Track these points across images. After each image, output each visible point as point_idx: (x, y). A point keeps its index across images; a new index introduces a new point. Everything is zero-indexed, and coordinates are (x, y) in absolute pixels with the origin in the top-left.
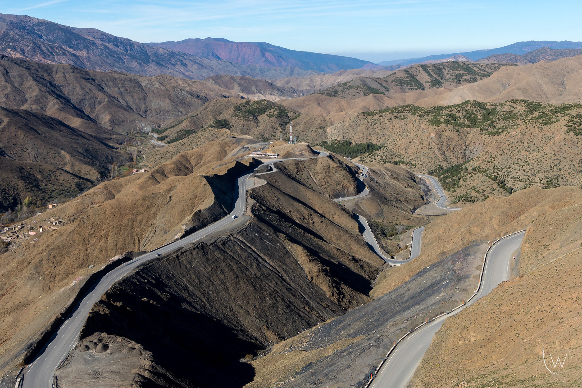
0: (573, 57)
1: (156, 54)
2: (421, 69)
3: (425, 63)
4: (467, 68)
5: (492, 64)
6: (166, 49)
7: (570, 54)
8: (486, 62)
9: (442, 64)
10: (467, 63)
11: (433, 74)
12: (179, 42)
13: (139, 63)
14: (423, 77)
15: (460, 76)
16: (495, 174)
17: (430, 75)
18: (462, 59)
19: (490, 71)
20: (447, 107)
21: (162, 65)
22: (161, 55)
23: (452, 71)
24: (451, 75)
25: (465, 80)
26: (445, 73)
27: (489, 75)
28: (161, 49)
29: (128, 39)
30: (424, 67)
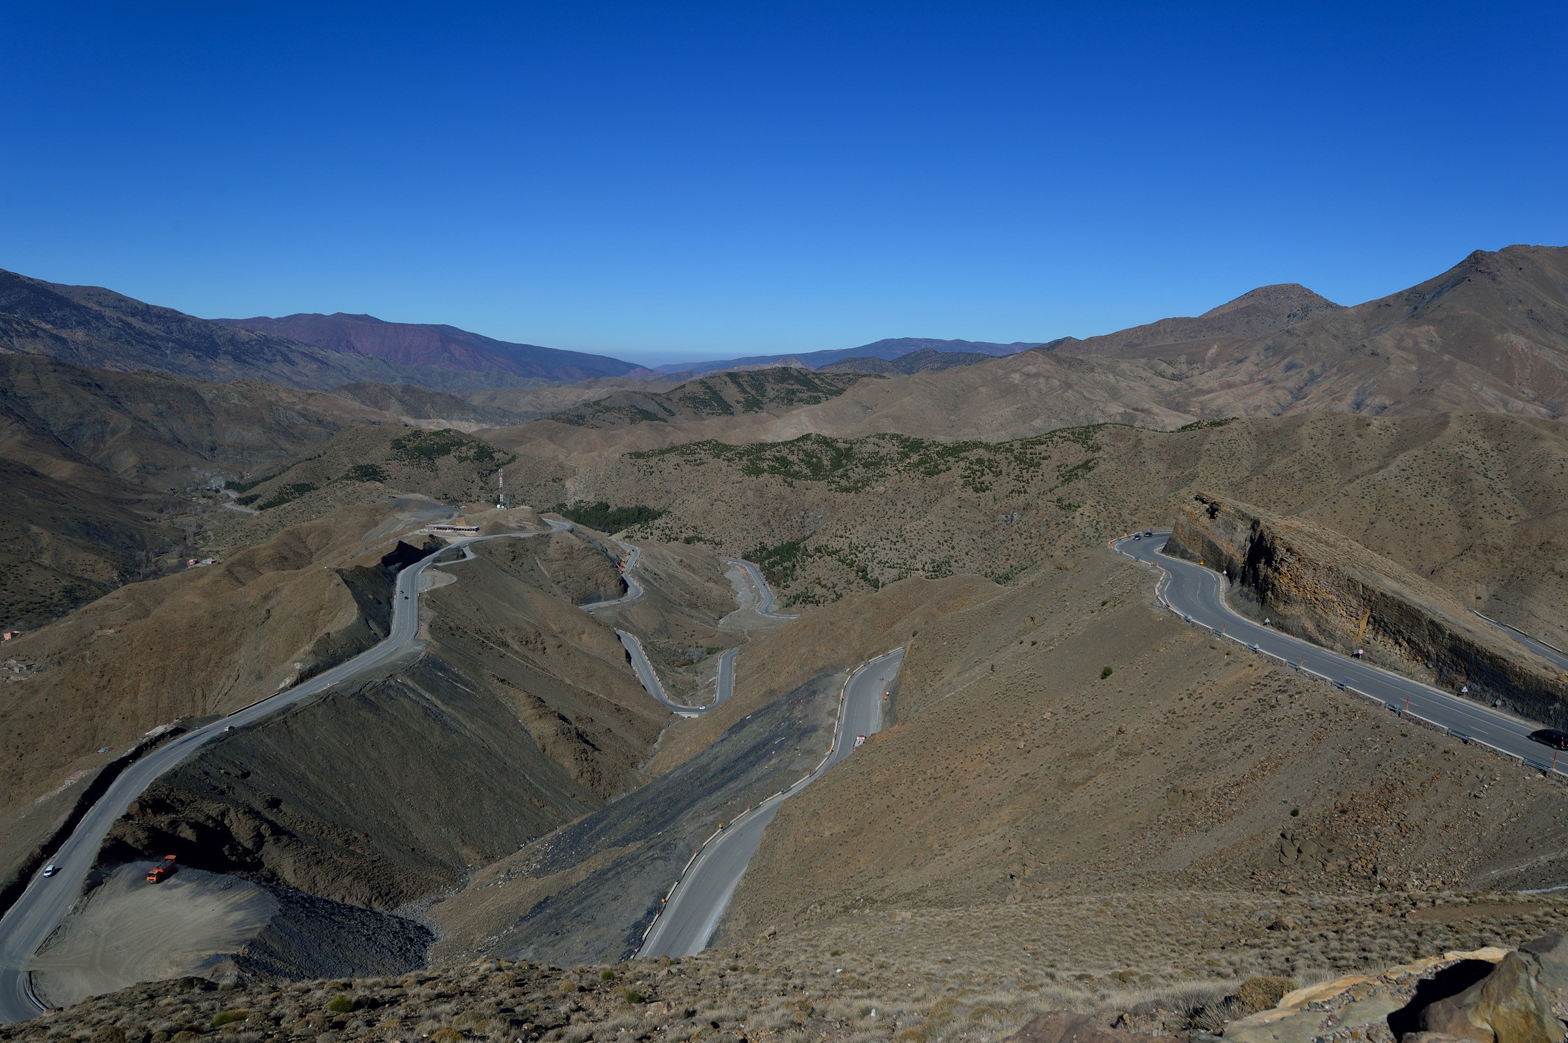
0: (971, 367)
1: (232, 340)
2: (727, 379)
3: (735, 369)
4: (804, 379)
5: (844, 374)
6: (252, 332)
7: (965, 361)
8: (834, 370)
9: (763, 373)
10: (804, 372)
11: (748, 389)
12: (279, 320)
13: (198, 357)
14: (731, 393)
15: (793, 392)
16: (852, 556)
17: (743, 391)
18: (796, 365)
19: (841, 385)
20: (773, 445)
21: (245, 362)
22: (243, 343)
23: (780, 385)
24: (778, 391)
25: (801, 400)
26: (769, 387)
27: (839, 392)
28: (243, 332)
29: (174, 311)
30: (733, 377)
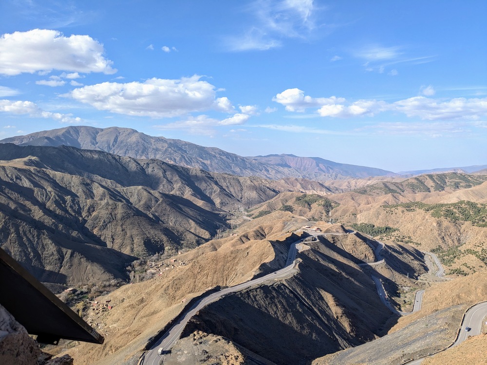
1: (250, 163)
2: (427, 177)
3: (432, 173)
4: (463, 177)
5: (483, 176)
8: (479, 174)
9: (444, 175)
10: (463, 175)
11: (437, 182)
14: (430, 183)
15: (458, 183)
16: (483, 255)
17: (434, 181)
18: (459, 172)
19: (481, 180)
20: (446, 205)
21: (253, 170)
22: (253, 164)
23: (452, 180)
24: (451, 182)
25: (462, 186)
26: (447, 180)
27: (480, 183)
28: (254, 160)
29: (234, 154)
30: (431, 177)
